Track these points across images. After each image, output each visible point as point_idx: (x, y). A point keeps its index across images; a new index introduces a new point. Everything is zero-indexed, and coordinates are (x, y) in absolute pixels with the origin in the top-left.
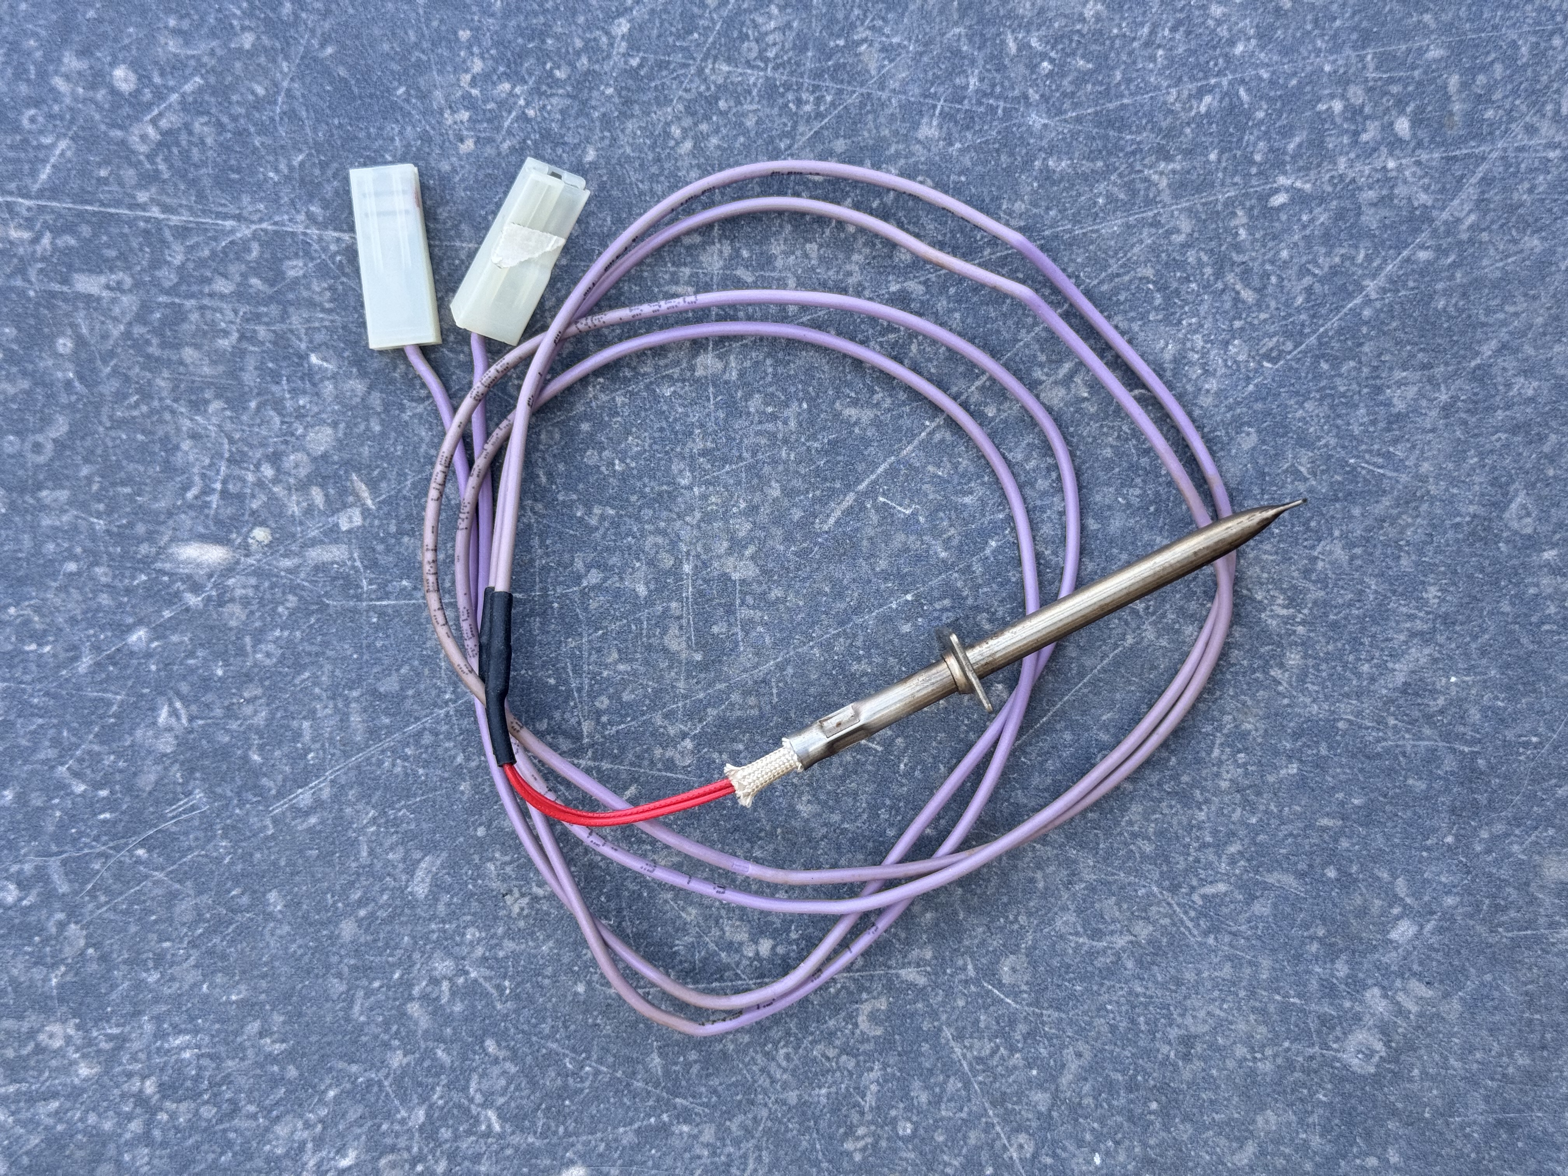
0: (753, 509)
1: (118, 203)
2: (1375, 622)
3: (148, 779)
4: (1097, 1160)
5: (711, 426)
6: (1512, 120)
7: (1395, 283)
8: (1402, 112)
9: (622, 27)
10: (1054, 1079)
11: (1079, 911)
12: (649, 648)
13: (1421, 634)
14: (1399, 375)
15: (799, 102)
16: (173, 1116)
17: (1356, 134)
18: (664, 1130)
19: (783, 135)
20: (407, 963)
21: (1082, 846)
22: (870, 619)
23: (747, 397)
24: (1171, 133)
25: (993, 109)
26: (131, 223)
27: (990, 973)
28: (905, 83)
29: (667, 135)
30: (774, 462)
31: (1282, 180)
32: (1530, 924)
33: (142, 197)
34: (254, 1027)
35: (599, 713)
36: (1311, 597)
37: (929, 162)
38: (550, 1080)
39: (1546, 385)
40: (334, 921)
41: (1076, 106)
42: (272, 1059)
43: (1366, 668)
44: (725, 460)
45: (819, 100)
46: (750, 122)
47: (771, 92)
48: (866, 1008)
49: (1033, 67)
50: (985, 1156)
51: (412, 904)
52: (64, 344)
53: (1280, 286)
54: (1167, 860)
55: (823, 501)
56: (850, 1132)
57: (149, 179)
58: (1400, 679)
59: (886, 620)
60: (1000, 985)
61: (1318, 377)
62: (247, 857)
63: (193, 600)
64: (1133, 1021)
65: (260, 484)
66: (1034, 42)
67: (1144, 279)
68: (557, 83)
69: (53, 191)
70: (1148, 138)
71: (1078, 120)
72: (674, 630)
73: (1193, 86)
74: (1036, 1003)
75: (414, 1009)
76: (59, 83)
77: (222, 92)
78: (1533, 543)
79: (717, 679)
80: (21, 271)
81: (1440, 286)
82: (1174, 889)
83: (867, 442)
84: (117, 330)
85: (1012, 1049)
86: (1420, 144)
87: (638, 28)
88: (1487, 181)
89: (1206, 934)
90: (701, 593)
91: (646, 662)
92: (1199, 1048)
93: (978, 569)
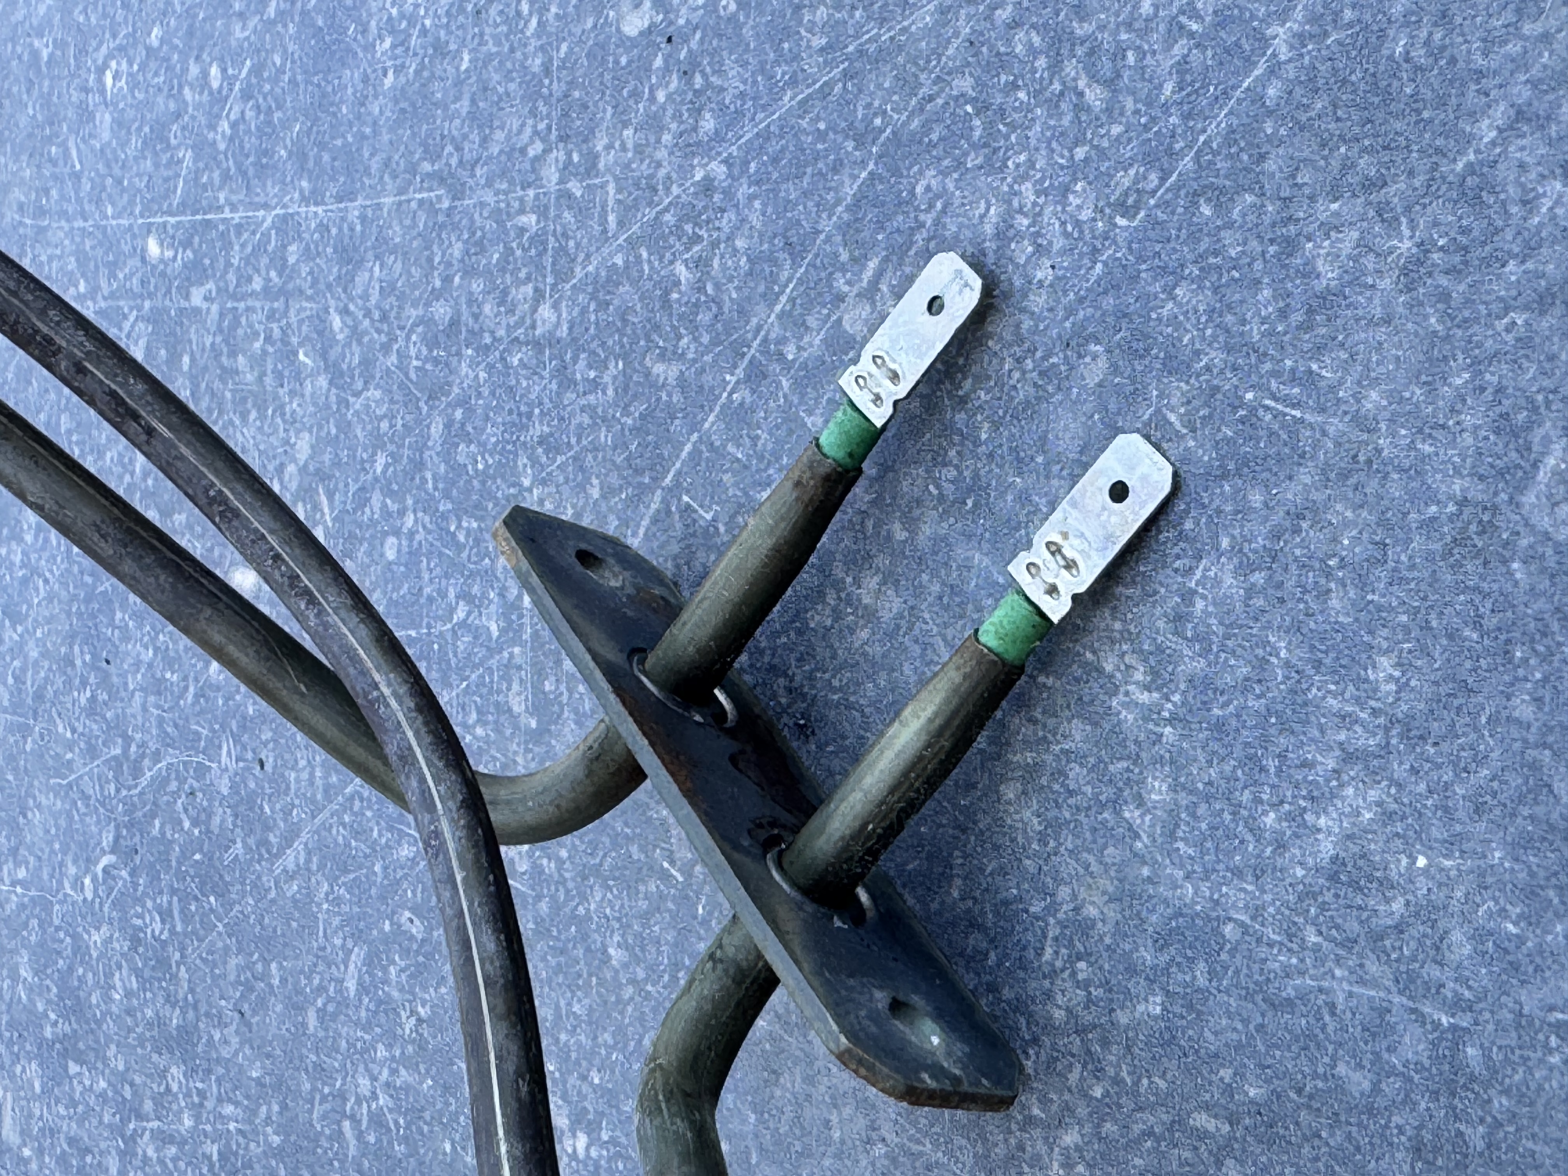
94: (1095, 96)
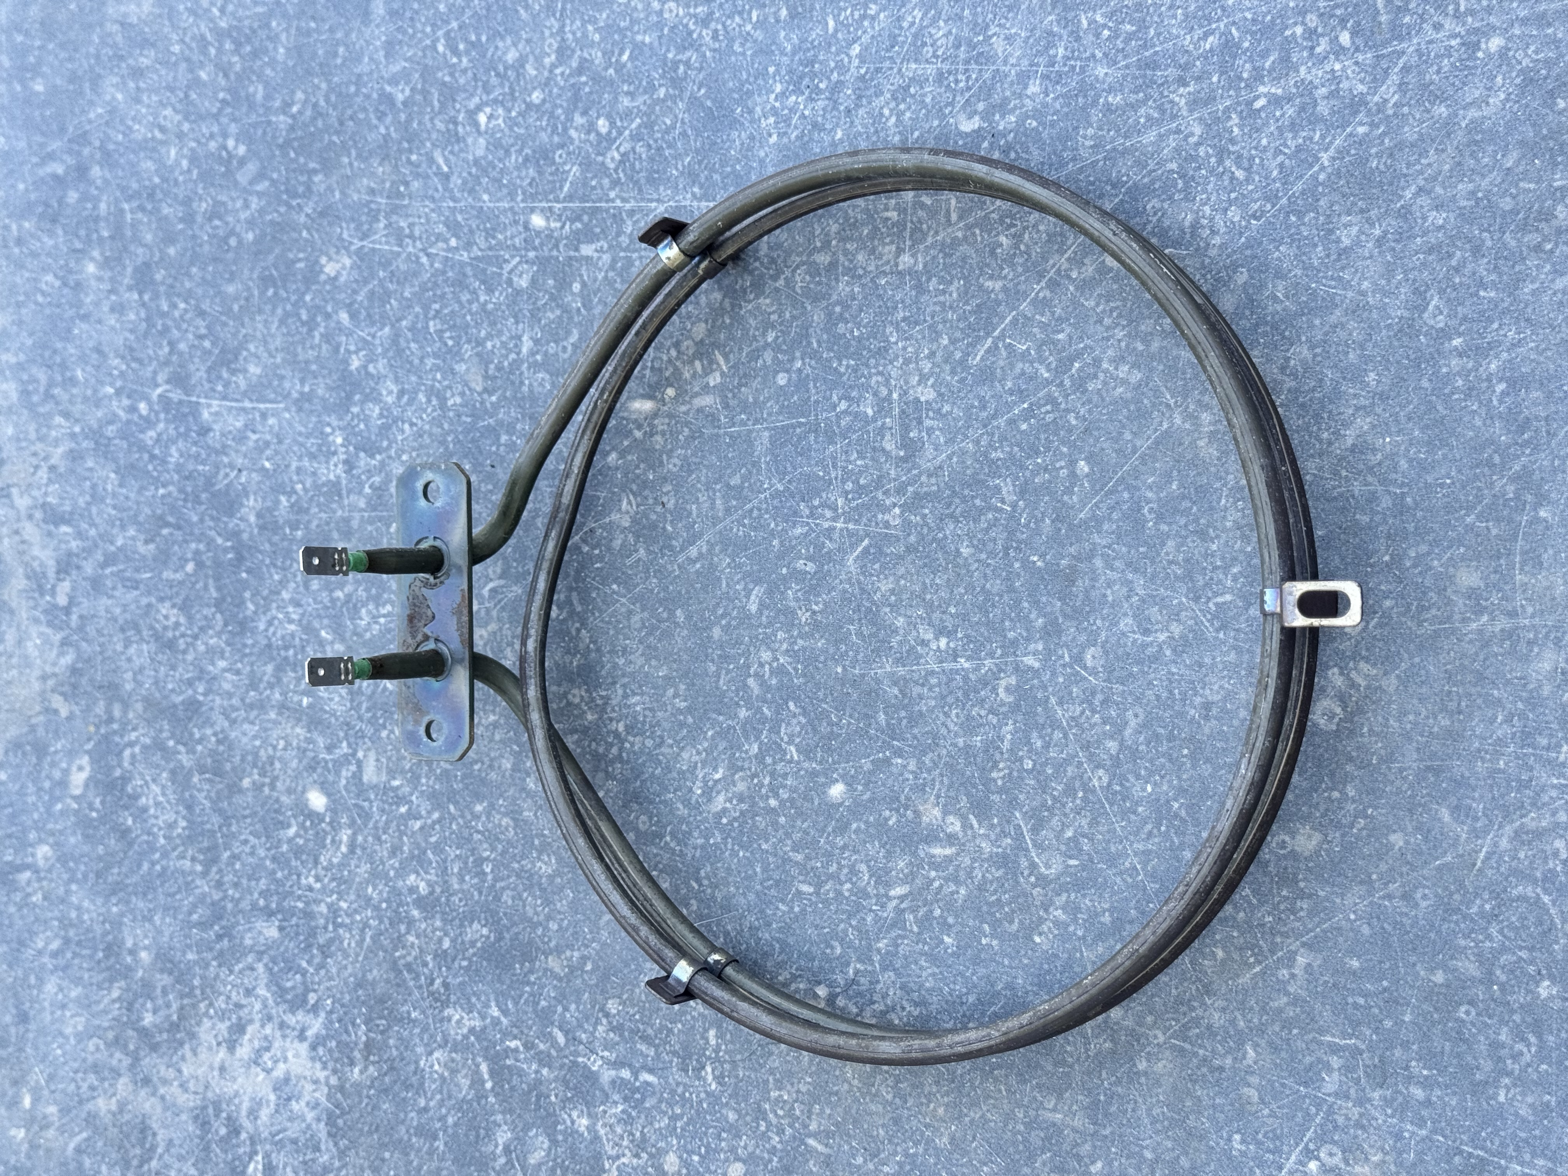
0: (932, 354)
1: (600, 200)
2: (1331, 402)
3: (617, 543)
4: (1149, 788)
5: (908, 301)
6: (1423, 21)
7: (1341, 153)
8: (1344, 28)
9: (856, 49)
10: (1120, 732)
11: (1135, 616)
12: (874, 449)
13: (1364, 407)
14: (1346, 219)
15: (957, 81)
16: (632, 744)
17: (1312, 48)
18: (887, 761)
19: (948, 104)
20: (747, 654)
21: (1136, 571)
22: (1002, 421)
23: (929, 280)
24: (1185, 67)
25: (1073, 68)
26: (607, 211)
27: (1078, 659)
28: (1019, 59)
29: (881, 115)
30: (945, 322)
31: (1262, 89)
32: (1449, 619)
33: (612, 194)
34: (671, 692)
35: (847, 493)
36: (1286, 386)
37: (1035, 110)
38: (824, 728)
39: (1452, 216)
40: (708, 628)
41: (1125, 57)
42: (680, 711)
43: (1325, 435)
44: (917, 323)
45: (968, 78)
46: (928, 100)
47: (940, 77)
48: (1003, 683)
49: (1098, 35)
50: (1077, 784)
51: (749, 617)
52: (576, 287)
53: (1262, 165)
54: (1192, 580)
55: (972, 345)
56: (995, 766)
57: (616, 183)
58: (1350, 442)
59: (1012, 422)
60: (1085, 668)
61: (1288, 227)
62: (665, 589)
63: (638, 434)
64: (1171, 692)
65: (670, 361)
66: (1099, 18)
67: (1172, 171)
68: (820, 91)
69: (570, 198)
70: (1172, 72)
71: (1127, 67)
72: (888, 437)
73: (1199, 32)
74: (1107, 680)
75: (751, 681)
76: (573, 133)
77: (649, 125)
78: (1445, 334)
79: (914, 467)
80: (556, 246)
81: (1373, 151)
82: (1197, 599)
83: (998, 303)
84: (600, 276)
85: (1094, 711)
86: (1357, 49)
87: (866, 48)
88: (1406, 69)
89: (1217, 631)
90: (903, 412)
91: (873, 459)
92: (1214, 711)
93: (1067, 383)
94: (1240, 174)
